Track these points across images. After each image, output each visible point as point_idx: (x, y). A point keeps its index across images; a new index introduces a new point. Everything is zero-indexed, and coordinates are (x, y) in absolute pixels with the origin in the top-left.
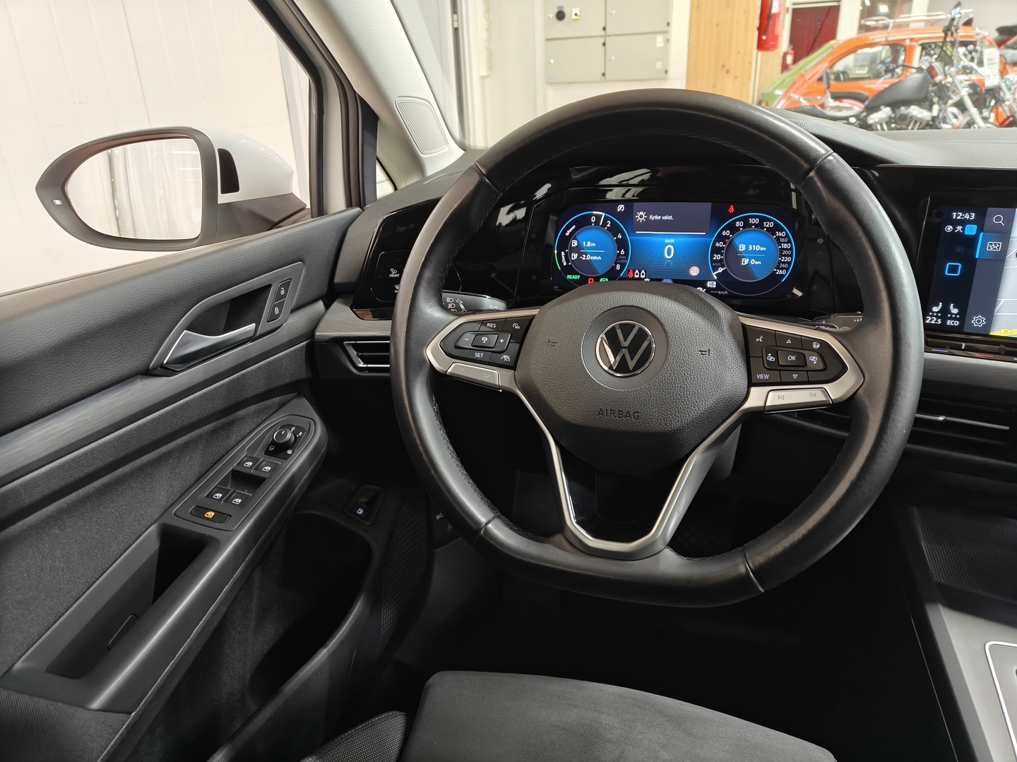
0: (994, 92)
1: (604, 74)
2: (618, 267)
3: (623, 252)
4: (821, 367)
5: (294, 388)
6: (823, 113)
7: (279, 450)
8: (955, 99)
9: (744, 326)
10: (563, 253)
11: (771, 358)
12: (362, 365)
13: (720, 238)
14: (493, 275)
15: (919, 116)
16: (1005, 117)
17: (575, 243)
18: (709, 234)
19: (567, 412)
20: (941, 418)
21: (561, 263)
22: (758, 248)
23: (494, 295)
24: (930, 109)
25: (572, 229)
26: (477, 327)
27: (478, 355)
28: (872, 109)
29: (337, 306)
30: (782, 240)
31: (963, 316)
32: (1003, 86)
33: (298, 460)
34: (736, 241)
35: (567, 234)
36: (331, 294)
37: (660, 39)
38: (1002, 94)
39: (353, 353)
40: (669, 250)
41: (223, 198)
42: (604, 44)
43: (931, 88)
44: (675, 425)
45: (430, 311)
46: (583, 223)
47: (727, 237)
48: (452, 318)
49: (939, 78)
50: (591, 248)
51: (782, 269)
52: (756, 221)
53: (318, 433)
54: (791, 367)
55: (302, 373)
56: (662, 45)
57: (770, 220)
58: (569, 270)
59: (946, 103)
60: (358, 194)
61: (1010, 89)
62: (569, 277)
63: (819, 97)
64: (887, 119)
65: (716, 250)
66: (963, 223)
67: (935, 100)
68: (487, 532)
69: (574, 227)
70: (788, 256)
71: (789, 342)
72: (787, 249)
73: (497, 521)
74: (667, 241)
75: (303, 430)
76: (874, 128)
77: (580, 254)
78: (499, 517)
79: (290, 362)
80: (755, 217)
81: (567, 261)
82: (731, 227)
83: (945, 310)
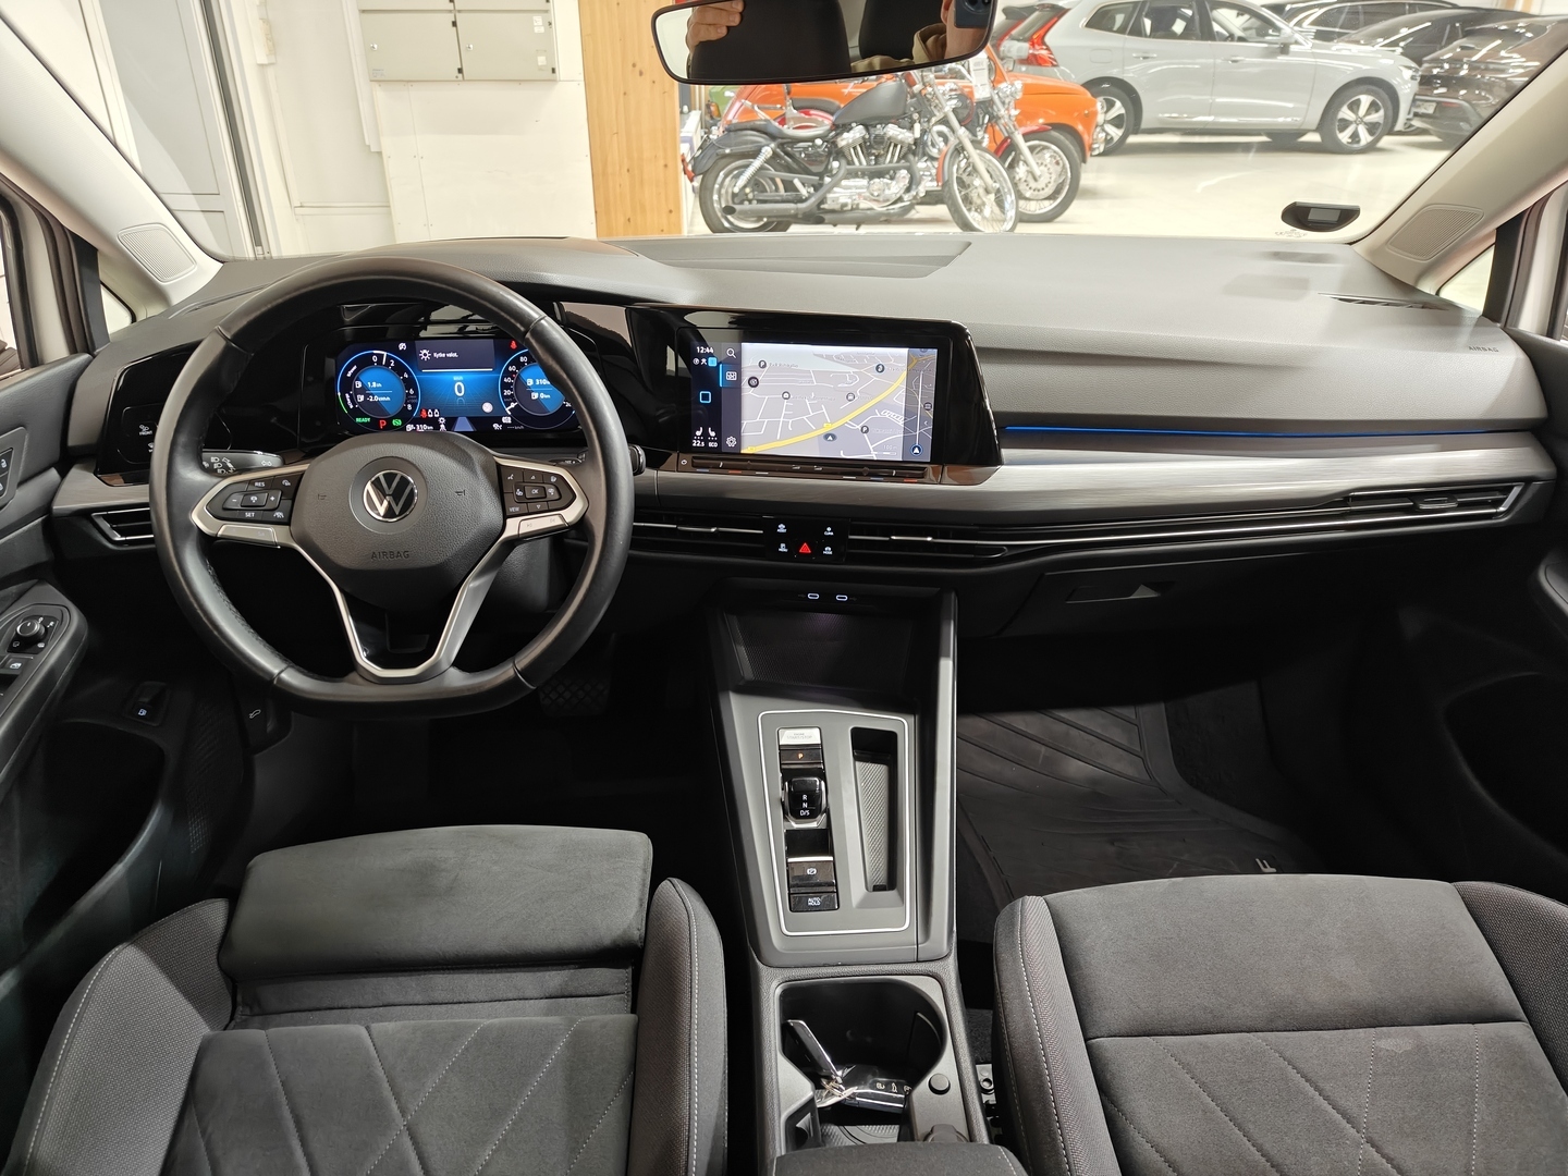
0: (987, 105)
1: (460, 71)
2: (409, 407)
3: (412, 392)
4: (557, 497)
5: (33, 574)
6: (780, 131)
7: (26, 644)
8: (939, 116)
9: (499, 466)
10: (347, 395)
11: (520, 493)
12: (118, 538)
13: (507, 374)
14: (273, 420)
15: (900, 137)
16: (1003, 138)
17: (359, 385)
18: (496, 369)
19: (344, 560)
20: (713, 530)
21: (347, 407)
22: (541, 382)
23: (265, 450)
24: (911, 128)
25: (353, 370)
26: (245, 487)
27: (248, 515)
28: (840, 127)
29: (75, 473)
31: (719, 438)
32: (996, 97)
33: (54, 653)
34: (523, 376)
35: (349, 375)
36: (66, 460)
37: (538, 20)
38: (995, 107)
39: (105, 526)
40: (459, 387)
42: (454, 24)
43: (909, 101)
44: (440, 559)
45: (191, 475)
46: (365, 363)
47: (515, 373)
48: (215, 480)
49: (917, 88)
50: (377, 389)
53: (75, 620)
54: (535, 499)
55: (41, 554)
56: (542, 30)
58: (357, 412)
59: (929, 121)
60: (83, 334)
61: (1003, 103)
62: (358, 420)
63: (779, 106)
64: (861, 141)
65: (505, 386)
66: (706, 356)
67: (916, 116)
68: (280, 680)
69: (355, 367)
71: (533, 478)
73: (290, 671)
74: (455, 378)
75: (55, 620)
76: (847, 153)
77: (367, 396)
78: (292, 667)
79: (25, 544)
81: (354, 404)
82: (516, 363)
83: (705, 434)
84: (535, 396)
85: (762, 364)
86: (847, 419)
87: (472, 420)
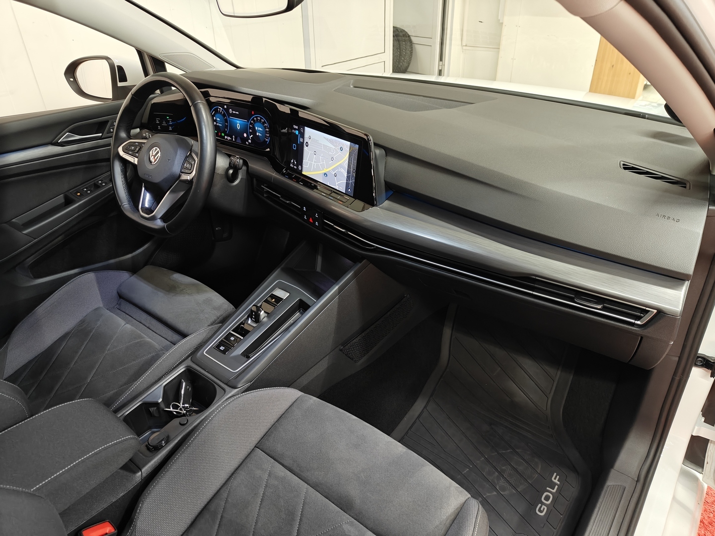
2: (226, 130)
3: (227, 124)
4: (190, 169)
9: (190, 154)
11: (185, 165)
18: (248, 121)
19: (140, 173)
22: (260, 129)
25: (214, 112)
30: (266, 127)
31: (297, 165)
34: (255, 125)
40: (239, 125)
41: (120, 84)
44: (158, 181)
45: (123, 134)
46: (217, 111)
47: (253, 123)
50: (219, 121)
51: (267, 138)
54: (187, 168)
57: (263, 119)
65: (250, 128)
66: (295, 129)
68: (123, 207)
70: (268, 134)
71: (190, 161)
72: (267, 131)
74: (238, 122)
77: (217, 123)
78: (130, 204)
80: (259, 117)
82: (253, 120)
83: (294, 161)
85: (310, 137)
86: (331, 169)
87: (241, 138)
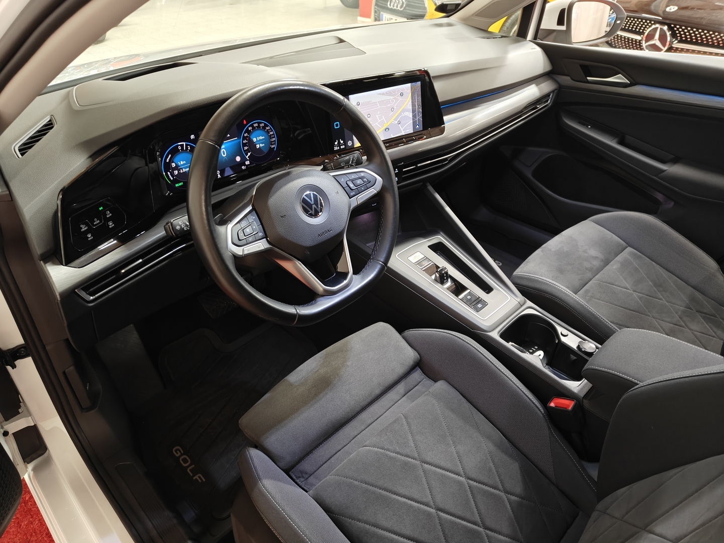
9: (333, 175)
10: (169, 173)
12: (91, 298)
13: (244, 138)
17: (174, 165)
18: (239, 137)
21: (169, 179)
22: (261, 138)
25: (169, 157)
27: (249, 240)
30: (269, 131)
31: (345, 144)
34: (251, 137)
35: (168, 161)
39: (84, 294)
40: (223, 152)
46: (175, 152)
47: (247, 137)
50: (184, 164)
51: (273, 144)
52: (256, 125)
57: (262, 123)
58: (176, 181)
62: (177, 185)
65: (244, 145)
68: (300, 315)
69: (170, 156)
70: (273, 138)
72: (272, 135)
77: (179, 170)
80: (255, 123)
81: (173, 177)
82: (248, 131)
83: (339, 143)
84: (258, 146)
85: (358, 103)
86: (392, 120)
87: (232, 168)
